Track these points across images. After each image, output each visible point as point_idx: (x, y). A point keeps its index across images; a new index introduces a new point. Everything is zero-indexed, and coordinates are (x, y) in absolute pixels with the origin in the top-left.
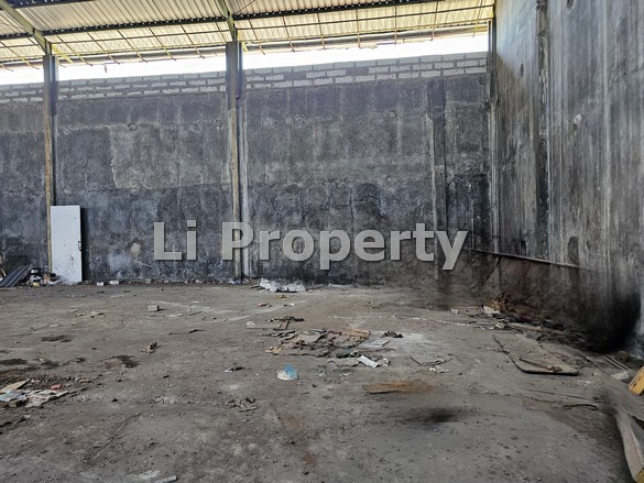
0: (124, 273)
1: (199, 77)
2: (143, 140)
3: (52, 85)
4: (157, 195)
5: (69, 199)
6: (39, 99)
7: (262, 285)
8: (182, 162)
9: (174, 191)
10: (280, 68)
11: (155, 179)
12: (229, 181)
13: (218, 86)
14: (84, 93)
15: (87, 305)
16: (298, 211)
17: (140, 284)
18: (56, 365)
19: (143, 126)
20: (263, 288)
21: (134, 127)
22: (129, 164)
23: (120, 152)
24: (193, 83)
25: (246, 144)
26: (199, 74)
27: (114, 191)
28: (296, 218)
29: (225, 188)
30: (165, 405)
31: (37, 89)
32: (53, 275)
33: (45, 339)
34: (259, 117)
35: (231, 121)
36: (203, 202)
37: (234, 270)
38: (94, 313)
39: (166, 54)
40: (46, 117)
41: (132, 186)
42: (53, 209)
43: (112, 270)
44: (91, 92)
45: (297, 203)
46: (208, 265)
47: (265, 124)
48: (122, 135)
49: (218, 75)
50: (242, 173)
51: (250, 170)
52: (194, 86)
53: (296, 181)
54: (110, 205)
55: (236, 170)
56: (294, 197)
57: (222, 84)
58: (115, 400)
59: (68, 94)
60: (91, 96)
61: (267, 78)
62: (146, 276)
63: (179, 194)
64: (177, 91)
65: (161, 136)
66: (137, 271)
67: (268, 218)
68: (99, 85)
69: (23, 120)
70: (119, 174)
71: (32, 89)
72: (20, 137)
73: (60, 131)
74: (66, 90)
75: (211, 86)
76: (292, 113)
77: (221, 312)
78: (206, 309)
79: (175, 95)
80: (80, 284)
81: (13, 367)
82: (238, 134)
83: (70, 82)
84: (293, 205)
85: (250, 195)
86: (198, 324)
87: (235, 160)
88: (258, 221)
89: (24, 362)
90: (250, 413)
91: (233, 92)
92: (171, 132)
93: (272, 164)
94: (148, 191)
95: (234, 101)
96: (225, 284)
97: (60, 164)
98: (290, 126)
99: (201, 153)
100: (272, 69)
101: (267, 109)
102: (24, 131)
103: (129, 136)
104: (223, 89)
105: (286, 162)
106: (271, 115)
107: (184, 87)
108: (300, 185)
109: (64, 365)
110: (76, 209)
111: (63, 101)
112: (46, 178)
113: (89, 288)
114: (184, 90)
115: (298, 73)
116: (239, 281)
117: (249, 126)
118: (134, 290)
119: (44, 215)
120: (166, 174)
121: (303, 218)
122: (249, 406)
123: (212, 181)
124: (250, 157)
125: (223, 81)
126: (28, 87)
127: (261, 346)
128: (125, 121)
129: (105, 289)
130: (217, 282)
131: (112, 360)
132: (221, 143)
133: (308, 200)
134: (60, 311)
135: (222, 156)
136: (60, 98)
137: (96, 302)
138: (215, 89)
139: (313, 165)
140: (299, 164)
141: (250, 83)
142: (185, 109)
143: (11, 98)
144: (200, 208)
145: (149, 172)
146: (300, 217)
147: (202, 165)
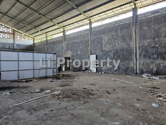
0: (105, 71)
1: (125, 19)
2: (110, 38)
3: (91, 28)
4: (113, 51)
5: (94, 53)
6: (88, 32)
7: (143, 76)
8: (119, 42)
9: (117, 50)
10: (150, 11)
11: (112, 47)
12: (133, 46)
13: (130, 21)
14: (97, 29)
15: (98, 77)
16: (156, 54)
17: (109, 73)
18: (93, 91)
19: (110, 34)
20: (143, 77)
21: (108, 35)
22: (107, 44)
23: (105, 42)
24: (123, 21)
25: (138, 35)
26: (124, 19)
27: (103, 51)
28: (155, 56)
29: (131, 48)
30: (119, 106)
31: (88, 30)
32: (90, 70)
33: (90, 84)
34: (143, 27)
35: (133, 30)
36: (125, 53)
37: (134, 71)
38: (99, 80)
39: (116, 15)
40: (90, 35)
41: (107, 50)
42: (91, 56)
43: (102, 70)
44: (99, 28)
45: (155, 51)
46: (126, 69)
47: (144, 29)
48: (105, 37)
49: (130, 18)
50: (137, 44)
51: (139, 43)
52: (123, 22)
53: (155, 44)
54: (102, 54)
55: (135, 43)
56: (154, 50)
57: (131, 20)
58: (106, 102)
59: (94, 30)
60: (98, 29)
61: (145, 15)
62: (110, 71)
63: (119, 51)
64: (119, 24)
65: (114, 36)
66: (108, 70)
67: (145, 56)
68: (100, 26)
69: (85, 37)
70: (104, 47)
71: (87, 30)
72: (85, 41)
73: (92, 38)
74: (93, 29)
75: (128, 21)
76: (154, 24)
77: (131, 83)
78: (127, 82)
79: (118, 25)
80: (96, 72)
81: (85, 90)
82: (136, 33)
83: (94, 27)
84: (154, 52)
85: (139, 50)
86: (125, 85)
87: (135, 40)
88: (142, 57)
89: (87, 89)
90: (144, 114)
91: (134, 21)
92: (117, 35)
93: (147, 40)
94: (111, 50)
95: (134, 24)
96: (131, 75)
97: (92, 46)
98: (153, 28)
99: (125, 39)
100: (147, 12)
101: (145, 24)
102: (85, 39)
103: (107, 37)
104: (131, 21)
105: (152, 39)
106: (147, 26)
107: (121, 23)
108: (157, 46)
109: (95, 91)
110: (95, 56)
111: (93, 32)
112: (89, 49)
113: (98, 73)
114: (120, 24)
115: (156, 12)
116: (136, 75)
117: (139, 30)
118: (108, 75)
119: (89, 57)
120: (115, 46)
121: (158, 56)
122: (143, 112)
123: (128, 47)
124: (140, 39)
125: (131, 19)
126: (86, 30)
127: (145, 94)
128: (106, 34)
129: (101, 74)
130: (129, 74)
131: (105, 92)
132: (131, 36)
133: (160, 50)
134: (92, 78)
135: (131, 40)
136: (92, 31)
137: (99, 77)
138: (129, 22)
139: (162, 39)
140: (157, 39)
141: (139, 18)
142: (121, 29)
143: (83, 33)
144: (124, 54)
145: (111, 46)
146: (157, 56)
147: (125, 43)
